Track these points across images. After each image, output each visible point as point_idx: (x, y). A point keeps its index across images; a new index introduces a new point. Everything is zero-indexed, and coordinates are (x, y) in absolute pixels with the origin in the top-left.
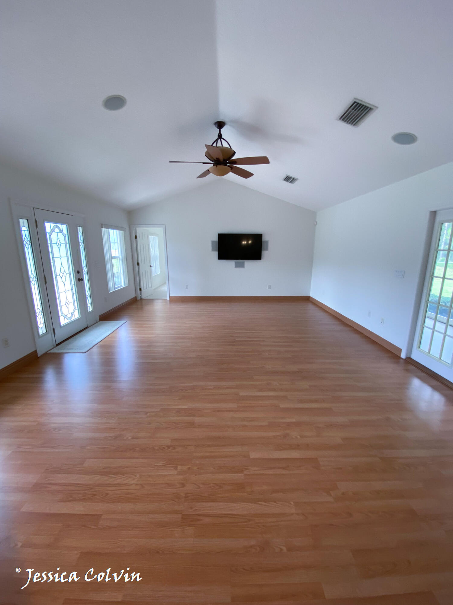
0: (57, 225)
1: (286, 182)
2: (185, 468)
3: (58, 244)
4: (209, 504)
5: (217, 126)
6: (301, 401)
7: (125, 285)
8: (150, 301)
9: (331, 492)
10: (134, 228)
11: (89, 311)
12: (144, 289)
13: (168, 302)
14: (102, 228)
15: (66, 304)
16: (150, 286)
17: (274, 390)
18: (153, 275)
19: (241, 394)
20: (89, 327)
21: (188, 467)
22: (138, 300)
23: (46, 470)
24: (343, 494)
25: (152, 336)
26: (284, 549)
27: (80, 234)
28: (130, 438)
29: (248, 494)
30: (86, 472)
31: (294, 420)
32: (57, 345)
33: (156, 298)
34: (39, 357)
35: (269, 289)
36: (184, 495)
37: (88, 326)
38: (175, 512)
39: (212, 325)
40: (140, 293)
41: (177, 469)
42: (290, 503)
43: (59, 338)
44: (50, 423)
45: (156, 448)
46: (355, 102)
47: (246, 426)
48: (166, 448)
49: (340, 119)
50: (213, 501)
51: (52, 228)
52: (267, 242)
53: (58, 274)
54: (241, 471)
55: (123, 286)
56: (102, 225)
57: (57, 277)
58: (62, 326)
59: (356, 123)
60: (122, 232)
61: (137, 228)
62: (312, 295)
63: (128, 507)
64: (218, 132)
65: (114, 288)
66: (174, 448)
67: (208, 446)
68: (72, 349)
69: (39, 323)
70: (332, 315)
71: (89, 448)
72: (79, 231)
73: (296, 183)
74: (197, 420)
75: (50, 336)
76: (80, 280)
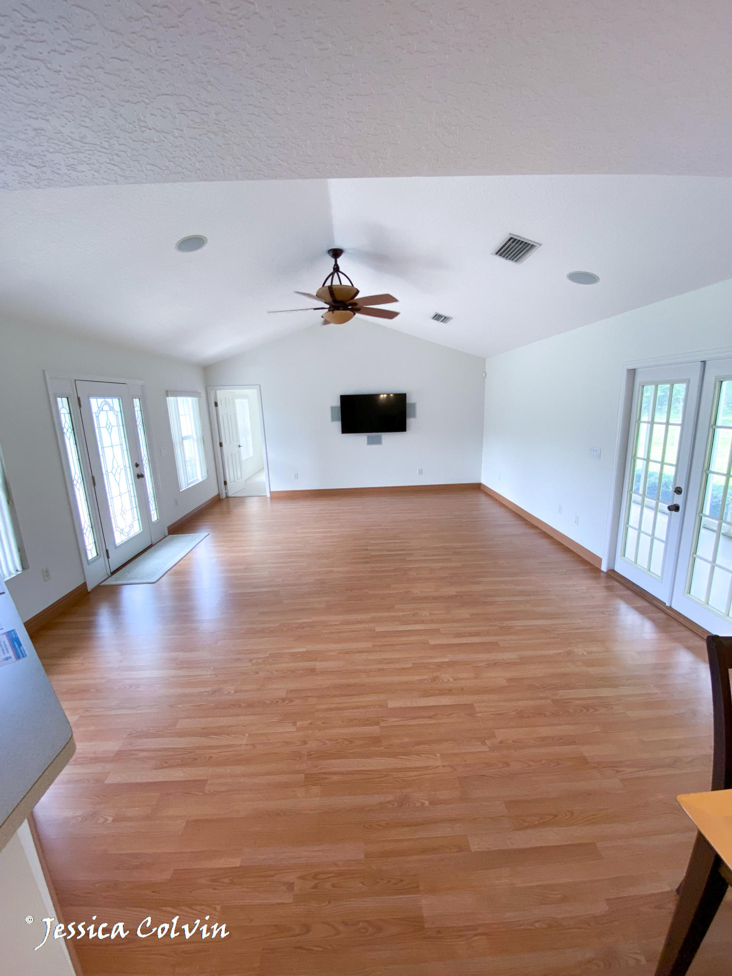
0: (106, 400)
1: (436, 322)
2: (306, 723)
3: (108, 427)
4: (338, 761)
5: (331, 255)
6: (459, 635)
7: (202, 478)
8: (241, 500)
9: (486, 741)
10: (214, 391)
11: (153, 521)
12: (231, 482)
13: (269, 500)
14: (168, 396)
15: (122, 513)
16: (239, 476)
17: (422, 622)
18: (243, 459)
19: (378, 629)
20: (155, 544)
21: (310, 721)
22: (223, 499)
23: (129, 735)
24: (501, 742)
25: (249, 554)
26: (427, 803)
27: (137, 409)
28: (233, 692)
29: (385, 748)
30: (181, 734)
31: (447, 660)
32: (113, 573)
33: (250, 495)
34: (89, 593)
35: (419, 474)
36: (306, 753)
37: (153, 544)
38: (298, 772)
39: (335, 534)
40: (225, 488)
41: (296, 725)
42: (436, 756)
43: (115, 563)
44: (123, 679)
45: (268, 702)
46: (511, 238)
47: (383, 670)
48: (280, 701)
49: (497, 254)
50: (342, 758)
51: (99, 406)
52: (414, 405)
53: (110, 471)
54: (377, 724)
55: (201, 480)
56: (167, 391)
57: (108, 475)
58: (117, 545)
59: (519, 258)
60: (195, 399)
61: (218, 392)
62: (484, 481)
63: (239, 769)
64: (334, 263)
65: (186, 484)
66: (291, 701)
67: (335, 696)
68: (135, 578)
69: (87, 543)
70: (512, 510)
71: (180, 706)
72: (135, 405)
73: (450, 323)
74: (319, 665)
75: (103, 560)
76: (140, 476)
